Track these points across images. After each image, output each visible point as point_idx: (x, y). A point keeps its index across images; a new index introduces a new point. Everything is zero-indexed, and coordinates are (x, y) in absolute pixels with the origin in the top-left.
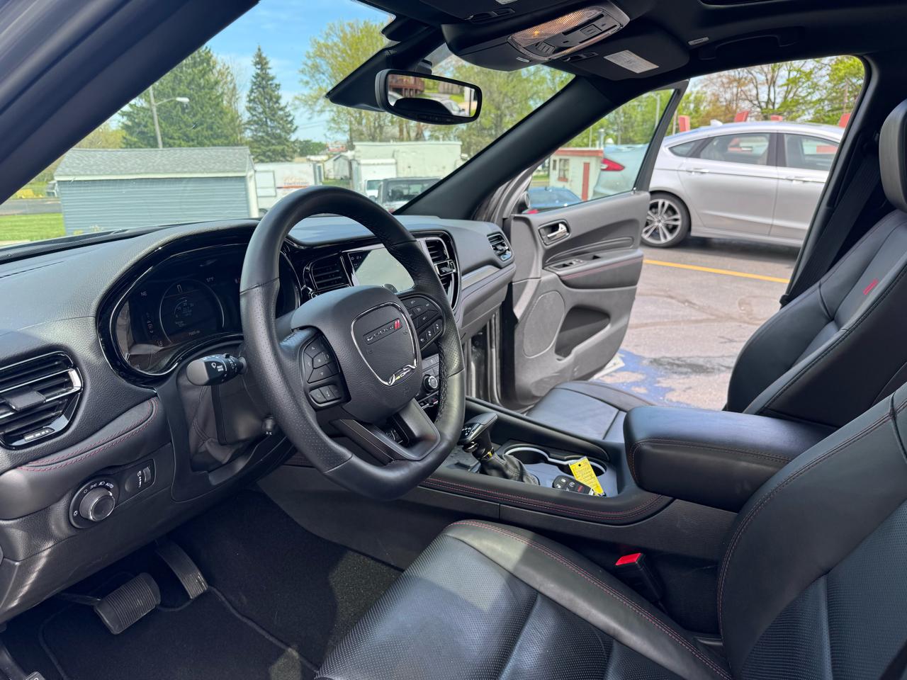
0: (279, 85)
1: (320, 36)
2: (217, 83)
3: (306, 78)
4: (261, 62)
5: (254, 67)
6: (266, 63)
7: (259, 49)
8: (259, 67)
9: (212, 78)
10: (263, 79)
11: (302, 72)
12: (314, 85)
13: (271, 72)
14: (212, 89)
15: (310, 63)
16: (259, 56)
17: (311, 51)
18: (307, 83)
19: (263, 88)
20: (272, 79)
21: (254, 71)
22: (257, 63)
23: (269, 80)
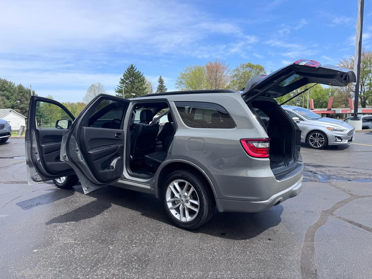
0: (167, 89)
1: (183, 71)
2: (146, 88)
3: (177, 86)
4: (161, 81)
5: (158, 83)
6: (163, 82)
7: (161, 77)
8: (160, 83)
9: (144, 86)
10: (161, 87)
11: (176, 84)
12: (180, 88)
13: (164, 85)
14: (144, 90)
15: (179, 81)
16: (161, 79)
17: (180, 76)
18: (178, 87)
19: (161, 90)
20: (165, 87)
21: (158, 84)
22: (160, 82)
23: (163, 87)
